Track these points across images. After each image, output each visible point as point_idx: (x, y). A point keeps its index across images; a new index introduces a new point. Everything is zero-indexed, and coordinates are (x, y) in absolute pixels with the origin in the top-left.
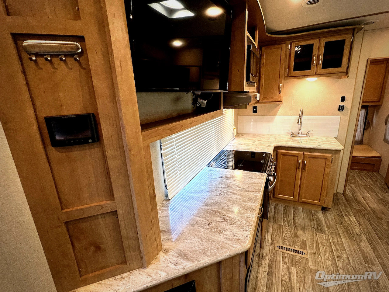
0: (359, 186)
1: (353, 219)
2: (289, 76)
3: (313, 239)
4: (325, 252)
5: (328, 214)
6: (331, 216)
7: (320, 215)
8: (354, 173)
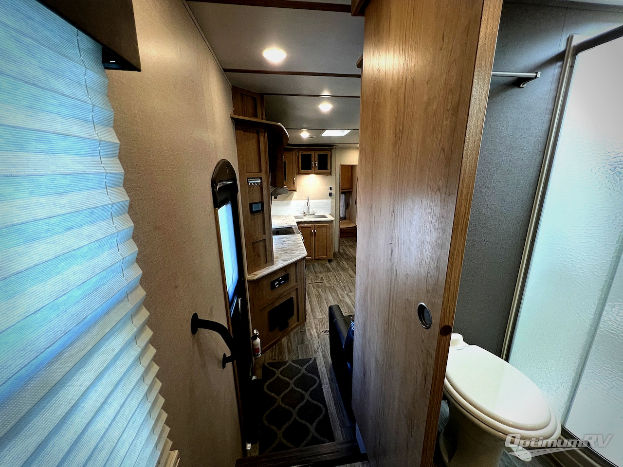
0: (346, 246)
1: (345, 263)
2: (299, 173)
3: (326, 276)
4: (333, 279)
5: (332, 263)
6: (334, 264)
7: (328, 265)
8: (343, 240)
